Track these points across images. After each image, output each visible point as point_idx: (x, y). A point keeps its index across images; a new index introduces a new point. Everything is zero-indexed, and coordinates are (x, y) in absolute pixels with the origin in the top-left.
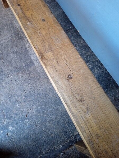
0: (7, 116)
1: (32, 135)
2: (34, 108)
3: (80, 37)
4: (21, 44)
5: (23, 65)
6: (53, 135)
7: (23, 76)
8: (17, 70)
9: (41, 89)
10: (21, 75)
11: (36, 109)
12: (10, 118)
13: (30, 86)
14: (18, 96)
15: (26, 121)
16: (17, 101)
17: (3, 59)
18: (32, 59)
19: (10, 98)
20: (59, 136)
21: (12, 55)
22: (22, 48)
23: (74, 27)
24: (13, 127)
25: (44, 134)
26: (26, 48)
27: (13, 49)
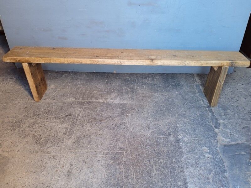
0: (166, 136)
1: (193, 125)
2: (168, 117)
3: (121, 73)
4: (96, 104)
5: (121, 110)
6: (198, 114)
7: (132, 113)
8: (123, 115)
9: (153, 107)
10: (129, 115)
11: (169, 116)
12: (169, 135)
13: (145, 113)
14: (151, 123)
15: (178, 125)
16: (155, 124)
17: (103, 120)
18: (118, 103)
19: (148, 128)
20: (201, 112)
21: (103, 113)
22: (100, 105)
23: (109, 73)
24: (179, 135)
25: (195, 119)
26: (104, 103)
27: (97, 111)
